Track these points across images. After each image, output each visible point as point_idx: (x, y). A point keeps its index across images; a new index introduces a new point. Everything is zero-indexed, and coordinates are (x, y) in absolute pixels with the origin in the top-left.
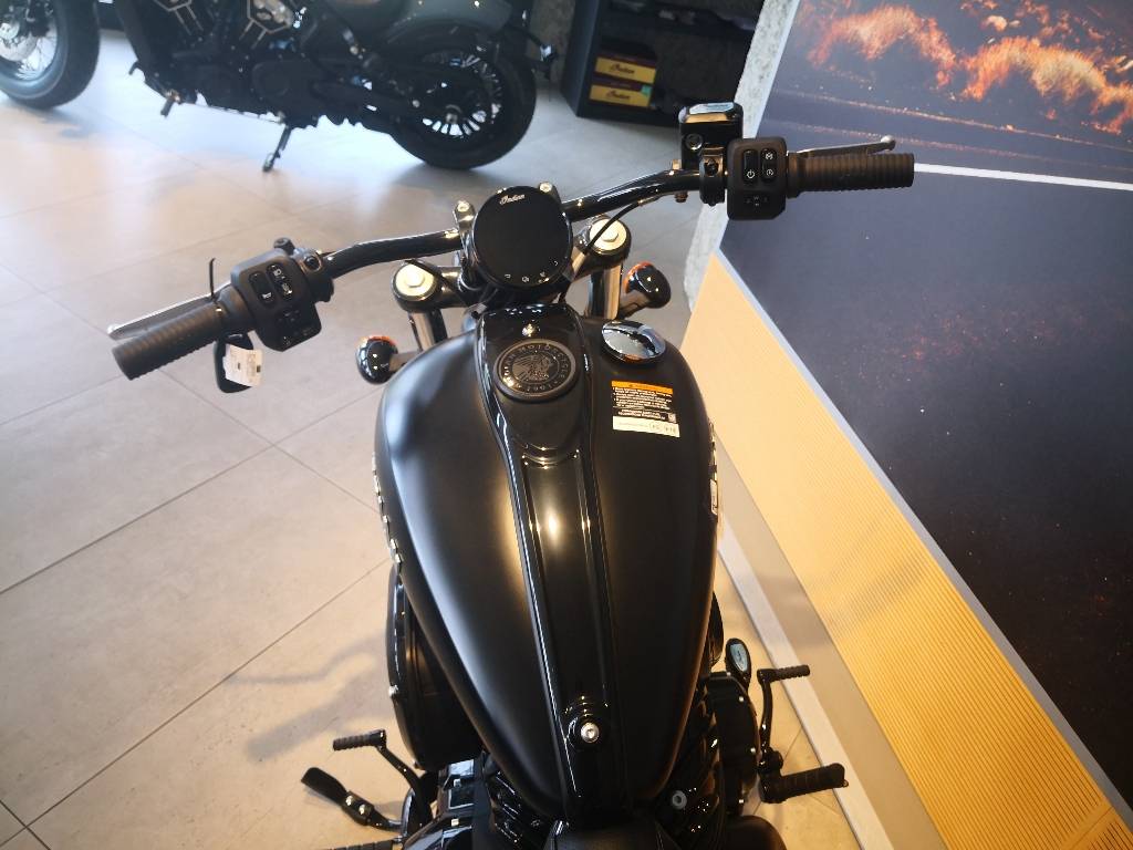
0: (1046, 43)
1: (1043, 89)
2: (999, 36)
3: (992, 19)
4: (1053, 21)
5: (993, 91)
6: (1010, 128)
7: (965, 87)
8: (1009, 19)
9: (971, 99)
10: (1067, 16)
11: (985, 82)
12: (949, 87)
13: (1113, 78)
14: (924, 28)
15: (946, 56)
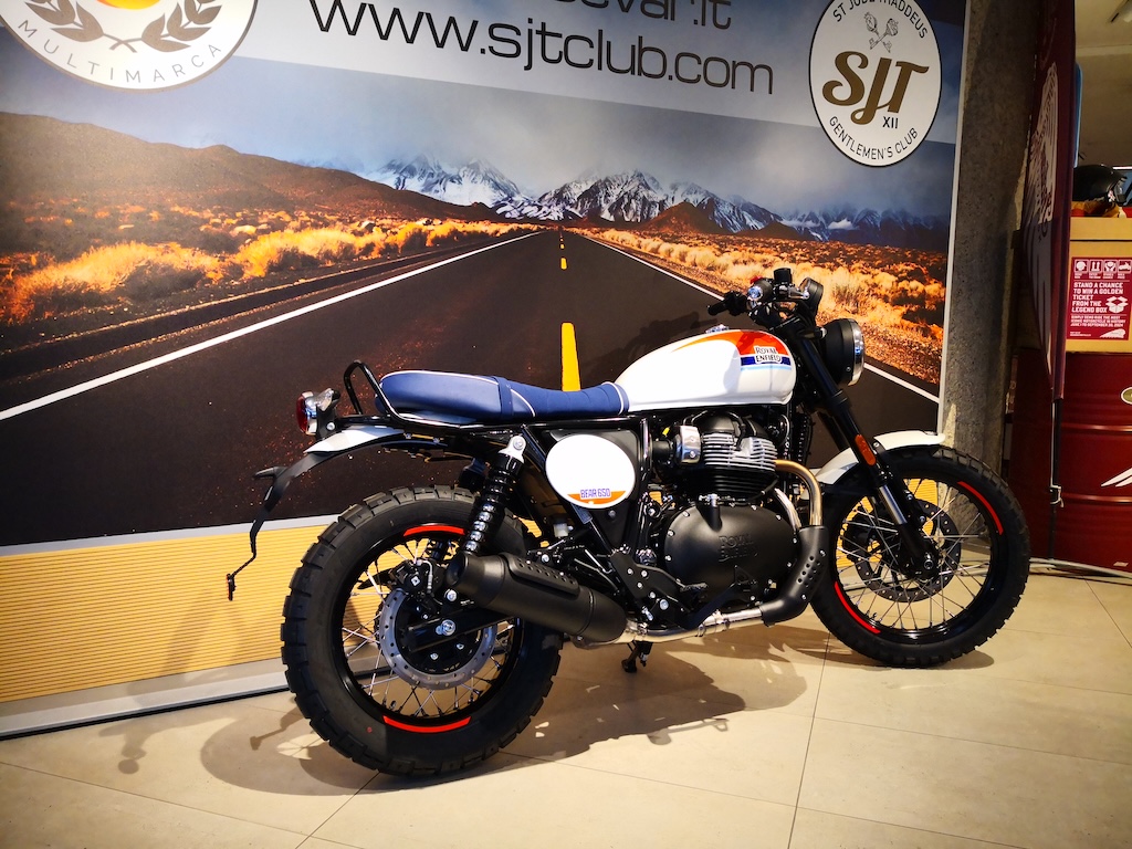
0: (297, 230)
1: (314, 254)
2: (254, 238)
3: (239, 229)
5: (271, 267)
6: (302, 281)
7: (242, 273)
8: (255, 224)
9: (256, 278)
10: (303, 213)
11: (261, 264)
12: (226, 279)
13: (361, 234)
14: (167, 250)
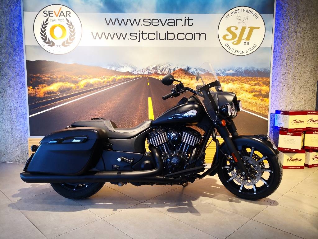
2: (81, 81)
3: (79, 79)
4: (89, 76)
5: (85, 86)
7: (79, 87)
8: (81, 78)
9: (82, 88)
11: (83, 86)
12: (76, 89)
13: (102, 79)
14: (66, 83)
15: (73, 85)
